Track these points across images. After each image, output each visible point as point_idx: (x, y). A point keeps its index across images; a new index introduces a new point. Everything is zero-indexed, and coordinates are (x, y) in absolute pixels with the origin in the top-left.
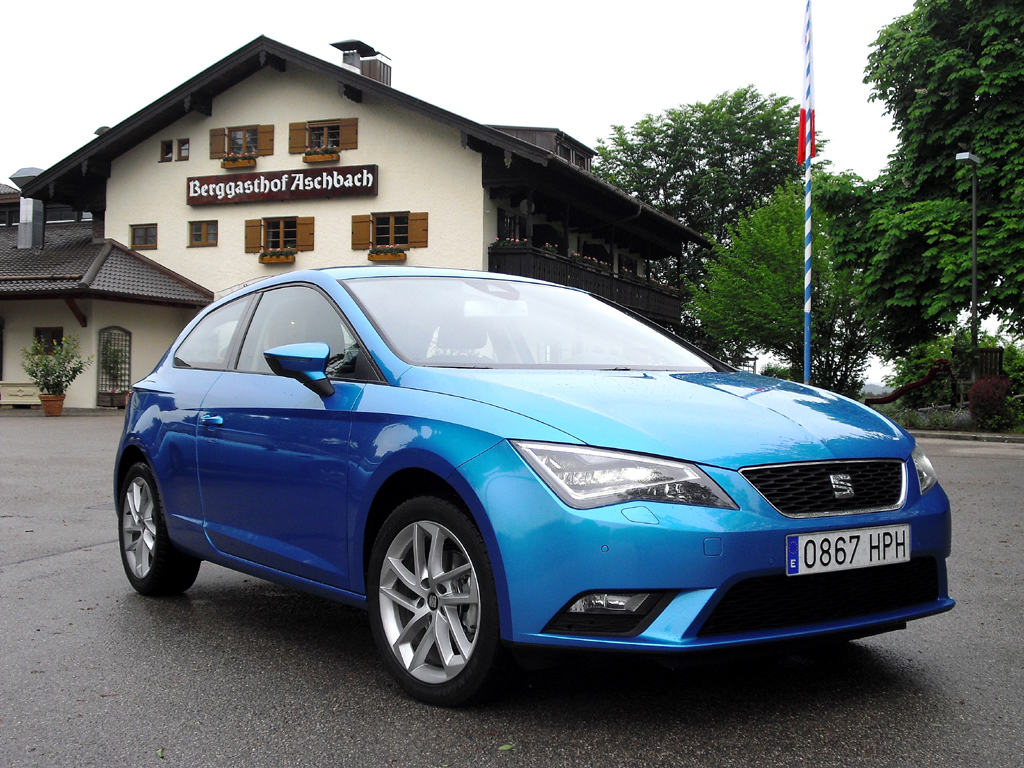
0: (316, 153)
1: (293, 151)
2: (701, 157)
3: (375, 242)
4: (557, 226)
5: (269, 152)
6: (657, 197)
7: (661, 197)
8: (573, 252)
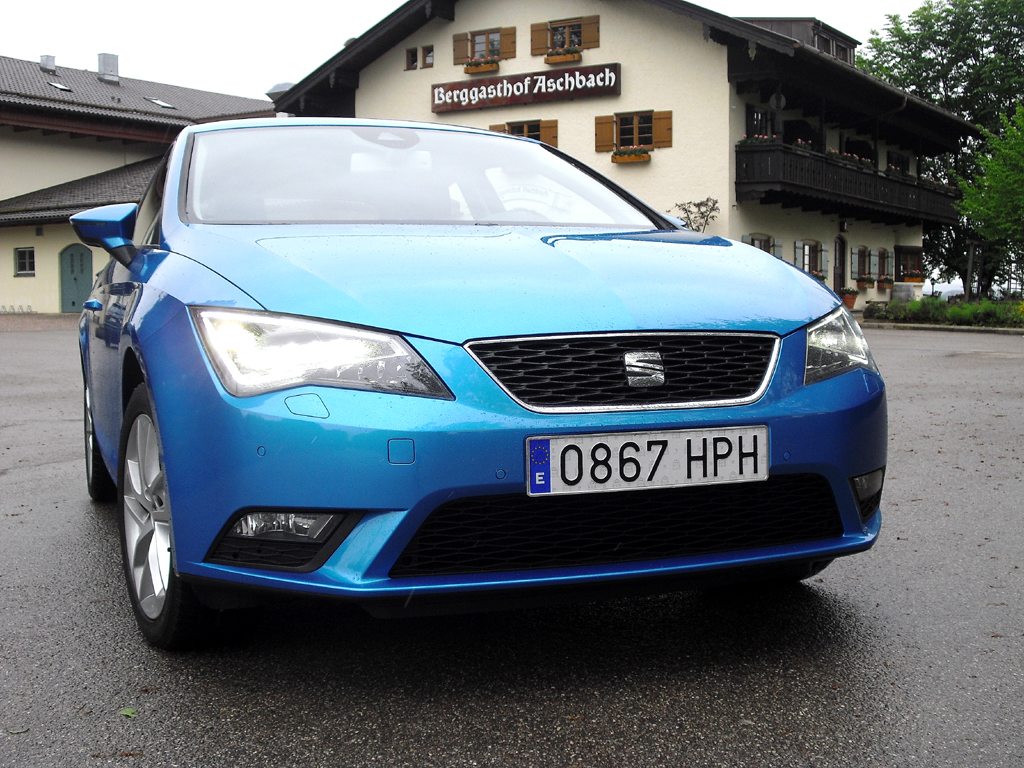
0: (558, 54)
1: (535, 52)
2: (988, 45)
3: (619, 143)
4: (813, 122)
5: (512, 54)
6: (937, 91)
7: (941, 90)
8: (832, 148)
